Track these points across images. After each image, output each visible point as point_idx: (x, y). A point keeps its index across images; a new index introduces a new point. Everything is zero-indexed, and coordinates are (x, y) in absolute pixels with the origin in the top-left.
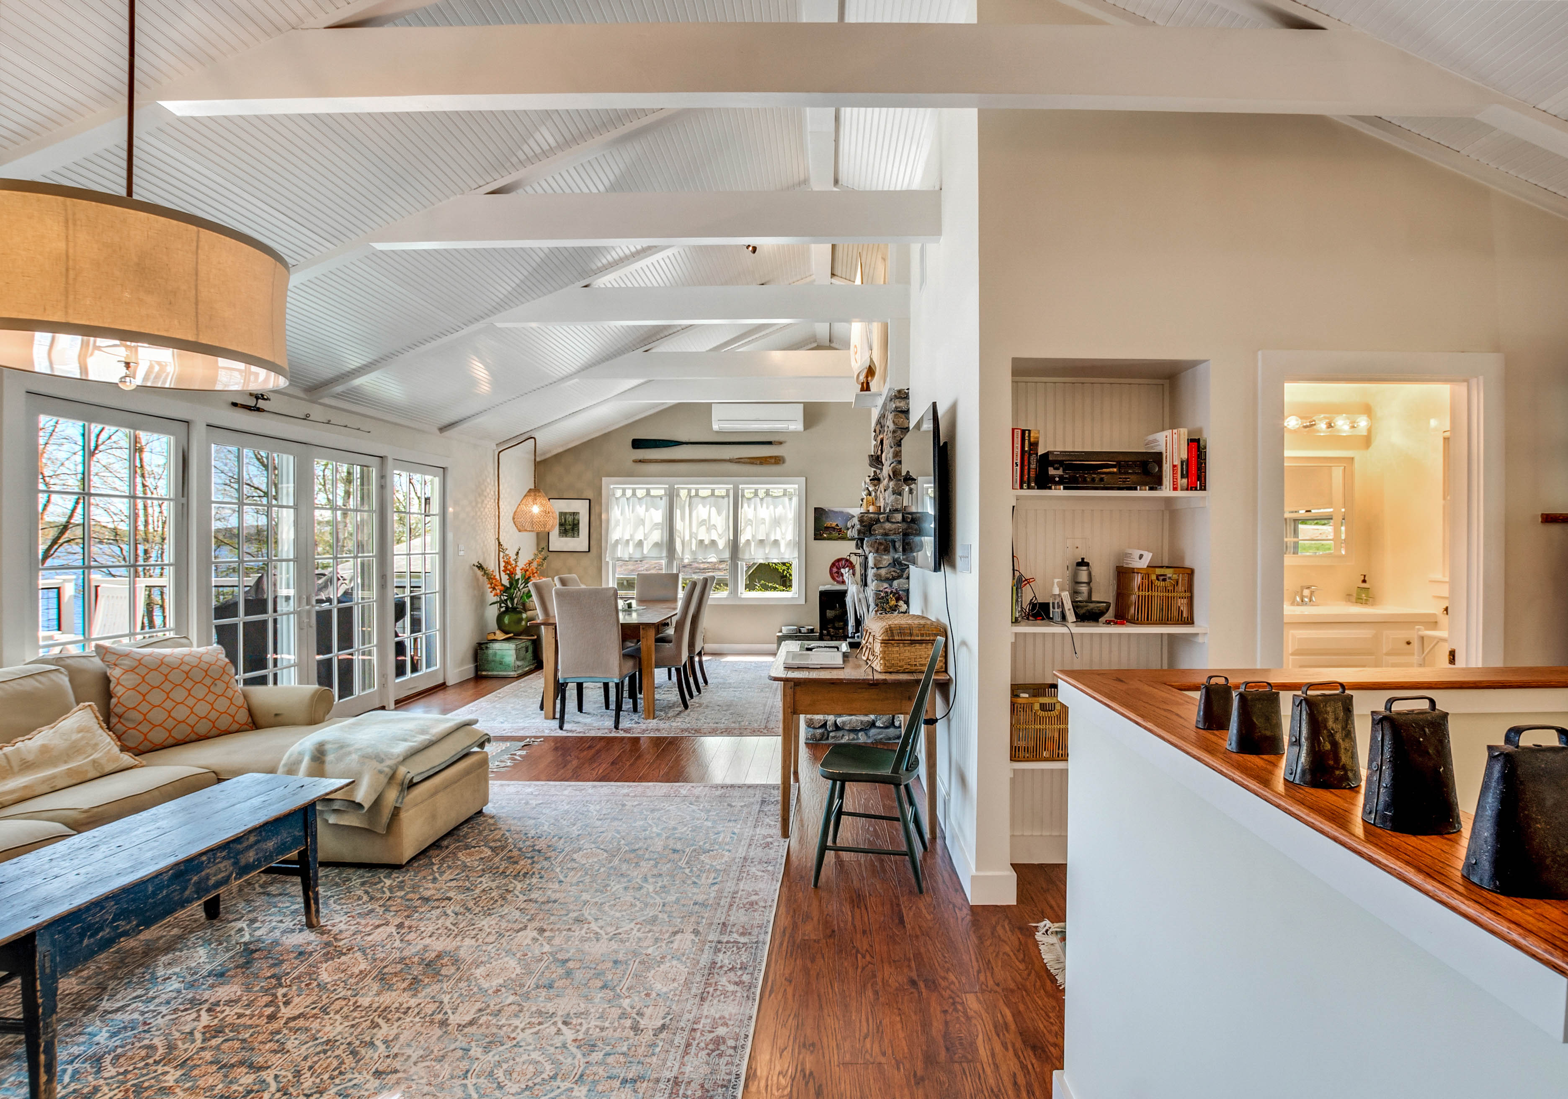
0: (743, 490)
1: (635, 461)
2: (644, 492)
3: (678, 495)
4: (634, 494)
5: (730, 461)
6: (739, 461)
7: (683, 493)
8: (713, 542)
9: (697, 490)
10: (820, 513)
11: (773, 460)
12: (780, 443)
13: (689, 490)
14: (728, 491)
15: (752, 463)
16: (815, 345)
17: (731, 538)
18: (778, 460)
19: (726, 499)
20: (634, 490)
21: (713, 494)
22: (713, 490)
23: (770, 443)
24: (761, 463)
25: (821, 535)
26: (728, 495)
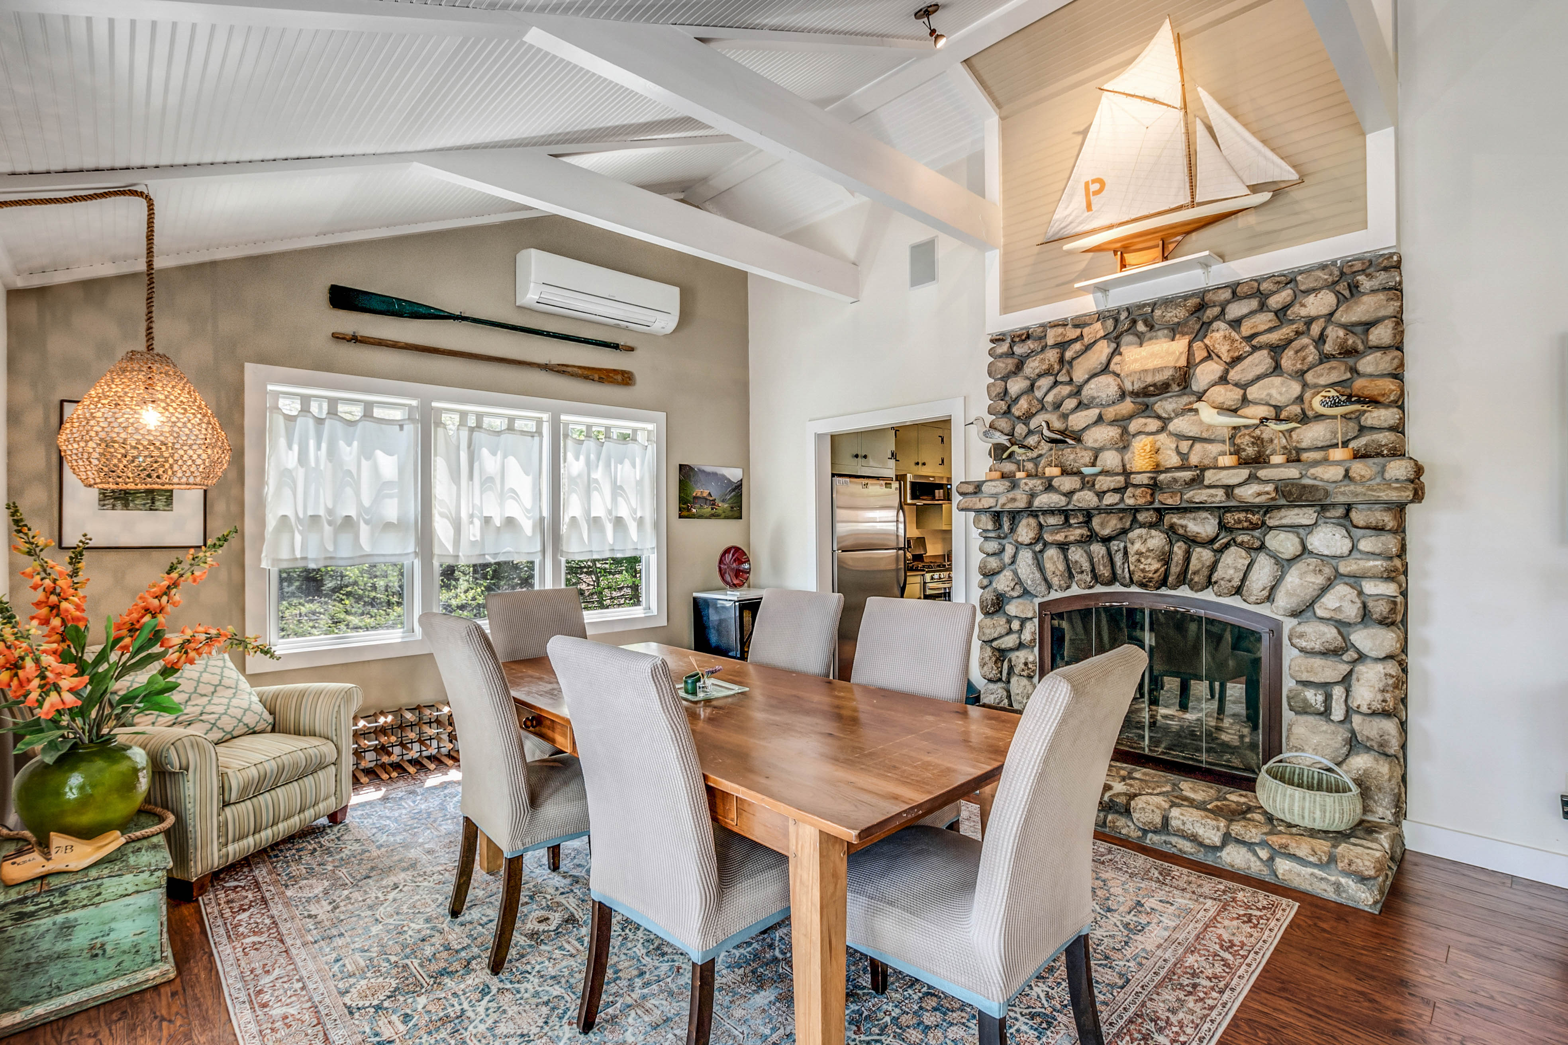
0: (567, 424)
1: (338, 337)
2: (357, 411)
3: (439, 423)
4: (333, 412)
5: (546, 367)
6: (561, 370)
7: (451, 420)
8: (510, 522)
9: (479, 417)
10: (686, 473)
11: (619, 377)
12: (632, 349)
13: (463, 415)
14: (539, 422)
15: (586, 378)
16: (681, 196)
17: (545, 513)
18: (625, 379)
19: (537, 439)
20: (333, 403)
21: (510, 428)
22: (511, 420)
23: (616, 347)
24: (601, 380)
25: (689, 510)
26: (539, 432)
